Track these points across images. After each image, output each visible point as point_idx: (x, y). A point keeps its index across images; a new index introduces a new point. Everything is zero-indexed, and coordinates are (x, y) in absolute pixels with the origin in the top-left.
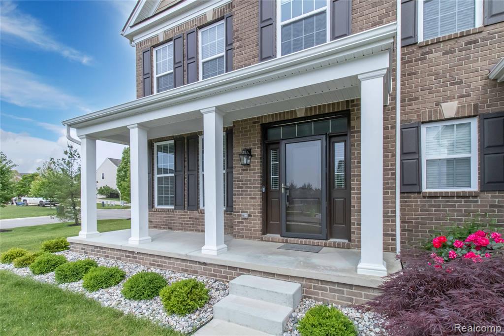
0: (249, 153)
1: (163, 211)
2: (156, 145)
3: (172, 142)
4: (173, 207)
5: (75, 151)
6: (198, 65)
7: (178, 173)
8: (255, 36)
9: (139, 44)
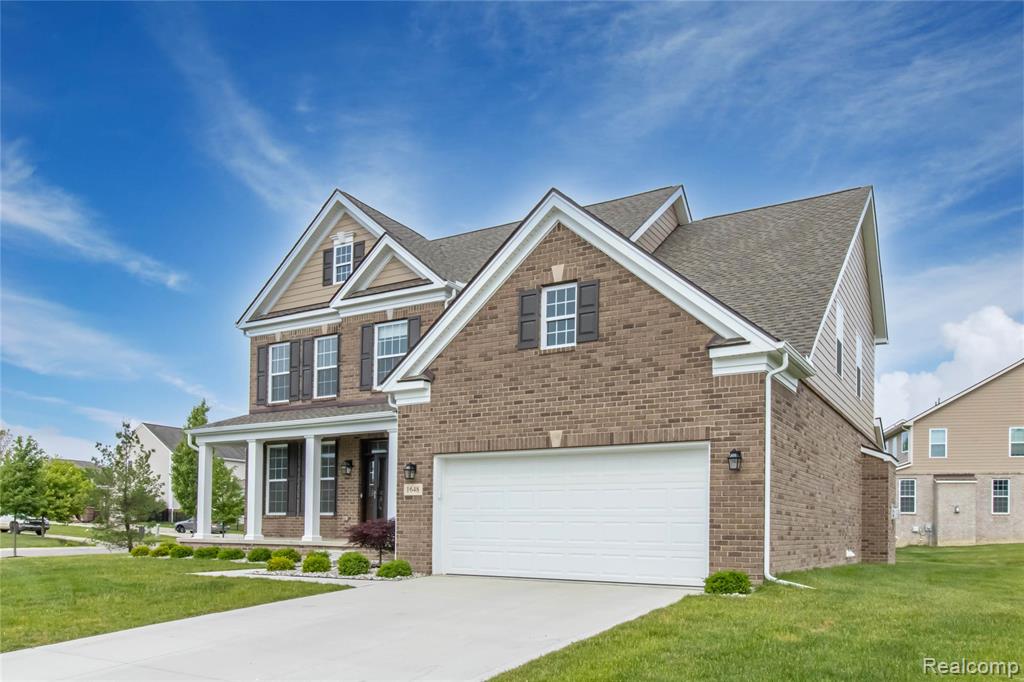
0: (350, 464)
1: (275, 518)
2: (269, 447)
3: (286, 445)
4: (285, 514)
5: (133, 432)
6: (313, 372)
7: (291, 479)
8: (358, 364)
9: (253, 338)
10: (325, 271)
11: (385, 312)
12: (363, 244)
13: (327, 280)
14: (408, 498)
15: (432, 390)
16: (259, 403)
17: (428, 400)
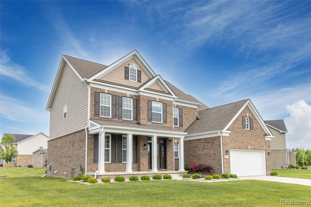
4: (110, 162)
6: (122, 109)
7: (113, 148)
8: (147, 112)
9: (92, 87)
10: (125, 74)
11: (156, 98)
12: (140, 71)
13: (127, 78)
14: (226, 159)
15: (230, 133)
16: (96, 115)
17: (228, 135)
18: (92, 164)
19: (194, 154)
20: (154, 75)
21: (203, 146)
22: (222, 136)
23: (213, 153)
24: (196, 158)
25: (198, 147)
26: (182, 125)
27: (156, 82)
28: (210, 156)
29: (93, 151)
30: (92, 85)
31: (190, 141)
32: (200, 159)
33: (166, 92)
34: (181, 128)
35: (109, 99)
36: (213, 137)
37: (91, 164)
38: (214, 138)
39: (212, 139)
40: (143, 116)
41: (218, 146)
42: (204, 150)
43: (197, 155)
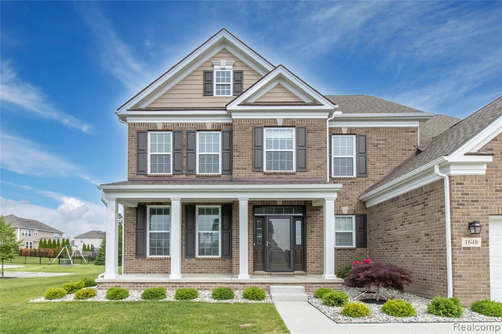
2: (148, 207)
6: (196, 155)
8: (250, 153)
9: (132, 124)
10: (205, 84)
11: (275, 120)
12: (241, 72)
13: (208, 92)
14: (465, 248)
15: (489, 165)
16: (139, 173)
17: (482, 171)
18: (133, 260)
19: (385, 238)
20: (270, 69)
21: (402, 214)
22: (450, 177)
23: (426, 232)
24: (388, 247)
25: (392, 219)
26: (366, 173)
27: (279, 85)
28: (417, 242)
29: (134, 238)
30: (131, 120)
31: (378, 205)
32: (397, 248)
33: (307, 101)
34: (364, 179)
35: (168, 140)
36: (426, 186)
37: (130, 260)
38: (428, 189)
39: (424, 190)
40: (241, 161)
41: (439, 211)
42: (407, 225)
43: (391, 239)
